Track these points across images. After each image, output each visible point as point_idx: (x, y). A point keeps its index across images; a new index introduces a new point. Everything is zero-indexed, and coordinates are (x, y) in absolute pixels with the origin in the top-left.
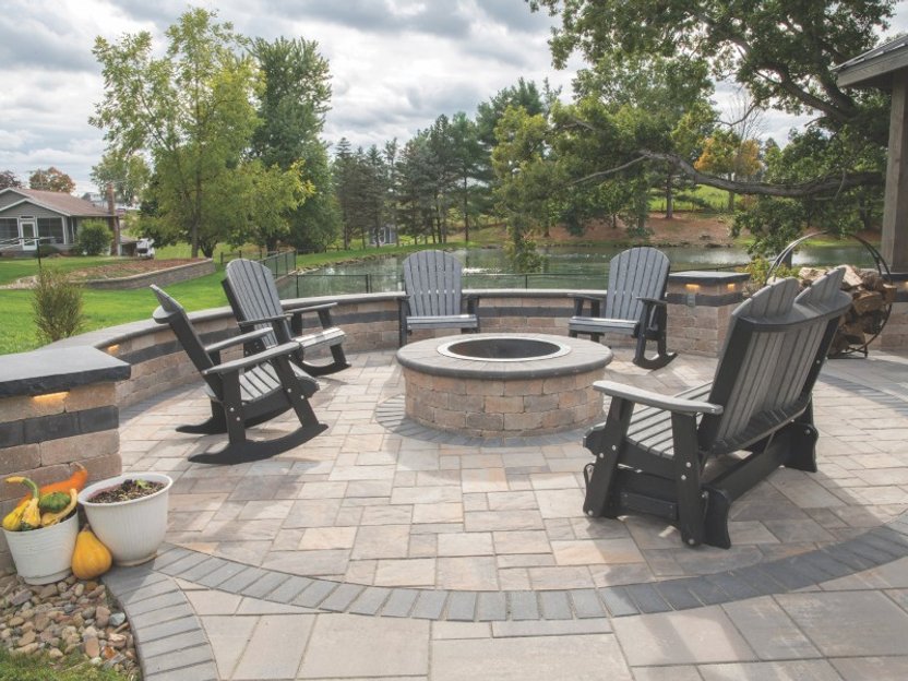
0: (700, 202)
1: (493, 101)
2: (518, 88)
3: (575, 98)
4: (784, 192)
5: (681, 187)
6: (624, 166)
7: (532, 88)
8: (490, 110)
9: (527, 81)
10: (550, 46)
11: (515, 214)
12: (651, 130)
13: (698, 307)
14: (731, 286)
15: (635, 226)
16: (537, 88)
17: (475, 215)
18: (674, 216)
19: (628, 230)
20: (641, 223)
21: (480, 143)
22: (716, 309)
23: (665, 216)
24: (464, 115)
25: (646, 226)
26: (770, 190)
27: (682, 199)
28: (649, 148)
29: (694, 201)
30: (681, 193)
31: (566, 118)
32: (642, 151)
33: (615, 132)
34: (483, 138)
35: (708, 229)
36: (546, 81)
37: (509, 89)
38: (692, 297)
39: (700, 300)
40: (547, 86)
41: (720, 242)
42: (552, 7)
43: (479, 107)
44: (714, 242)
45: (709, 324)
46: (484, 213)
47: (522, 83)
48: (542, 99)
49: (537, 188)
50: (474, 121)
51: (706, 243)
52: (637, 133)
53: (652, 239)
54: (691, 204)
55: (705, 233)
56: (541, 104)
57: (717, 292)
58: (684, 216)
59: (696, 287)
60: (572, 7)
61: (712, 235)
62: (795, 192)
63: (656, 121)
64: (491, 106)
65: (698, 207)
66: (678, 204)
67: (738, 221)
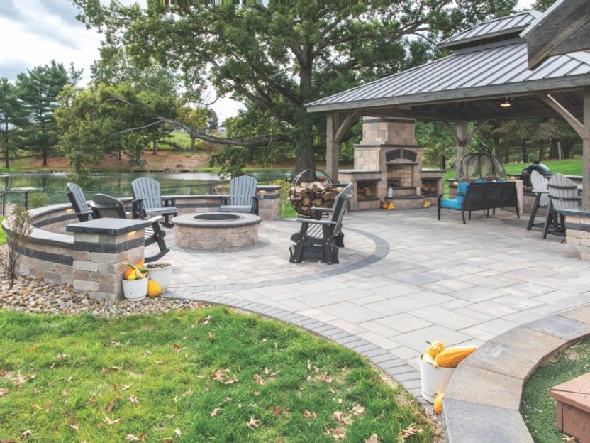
0: (173, 145)
1: (30, 73)
2: (50, 66)
3: (92, 77)
4: (240, 143)
5: (163, 135)
6: (148, 126)
7: (61, 67)
8: (27, 79)
9: (57, 63)
10: (100, 52)
11: (78, 153)
12: (164, 106)
13: (265, 200)
14: (277, 191)
15: (135, 159)
16: (65, 68)
17: (13, 150)
18: (158, 153)
19: (130, 161)
20: (138, 156)
21: (19, 100)
22: (273, 201)
23: (152, 152)
24: (7, 80)
25: (142, 158)
26: (233, 142)
27: (163, 142)
28: (164, 116)
29: (170, 144)
30: (162, 139)
31: (109, 95)
32: (159, 118)
33: (142, 105)
34: (22, 97)
35: (180, 161)
36: (72, 64)
37: (43, 66)
38: (262, 196)
39: (266, 197)
40: (73, 68)
41: (188, 169)
42: (99, 28)
43: (18, 76)
44: (185, 169)
45: (270, 207)
46: (22, 148)
47: (53, 63)
48: (69, 75)
49: (93, 136)
50: (14, 85)
51: (180, 169)
52: (156, 107)
53: (146, 167)
54: (168, 146)
55: (179, 163)
56: (68, 79)
57: (273, 194)
58: (164, 153)
59: (264, 192)
60: (111, 30)
61: (183, 165)
62: (246, 143)
63: (167, 101)
64: (28, 76)
65: (173, 148)
66: (160, 146)
67: (213, 157)
